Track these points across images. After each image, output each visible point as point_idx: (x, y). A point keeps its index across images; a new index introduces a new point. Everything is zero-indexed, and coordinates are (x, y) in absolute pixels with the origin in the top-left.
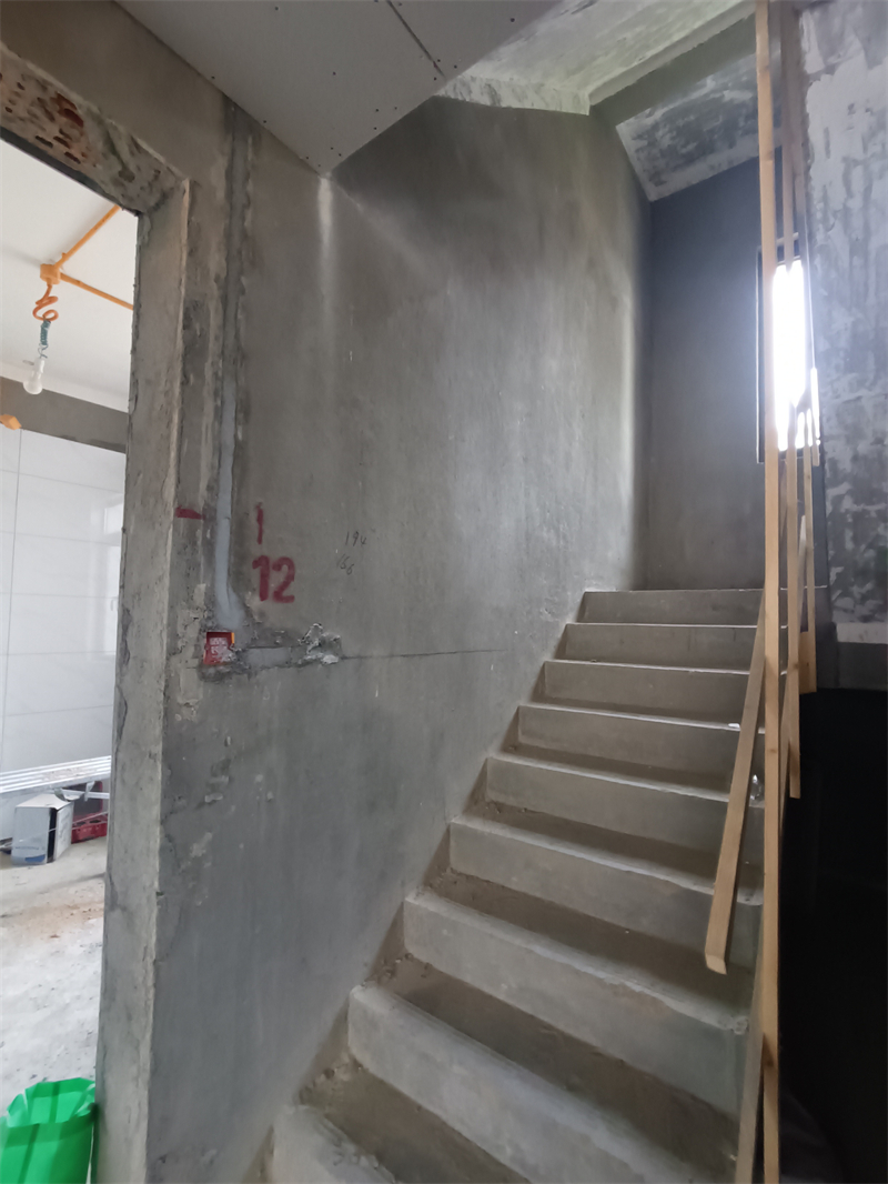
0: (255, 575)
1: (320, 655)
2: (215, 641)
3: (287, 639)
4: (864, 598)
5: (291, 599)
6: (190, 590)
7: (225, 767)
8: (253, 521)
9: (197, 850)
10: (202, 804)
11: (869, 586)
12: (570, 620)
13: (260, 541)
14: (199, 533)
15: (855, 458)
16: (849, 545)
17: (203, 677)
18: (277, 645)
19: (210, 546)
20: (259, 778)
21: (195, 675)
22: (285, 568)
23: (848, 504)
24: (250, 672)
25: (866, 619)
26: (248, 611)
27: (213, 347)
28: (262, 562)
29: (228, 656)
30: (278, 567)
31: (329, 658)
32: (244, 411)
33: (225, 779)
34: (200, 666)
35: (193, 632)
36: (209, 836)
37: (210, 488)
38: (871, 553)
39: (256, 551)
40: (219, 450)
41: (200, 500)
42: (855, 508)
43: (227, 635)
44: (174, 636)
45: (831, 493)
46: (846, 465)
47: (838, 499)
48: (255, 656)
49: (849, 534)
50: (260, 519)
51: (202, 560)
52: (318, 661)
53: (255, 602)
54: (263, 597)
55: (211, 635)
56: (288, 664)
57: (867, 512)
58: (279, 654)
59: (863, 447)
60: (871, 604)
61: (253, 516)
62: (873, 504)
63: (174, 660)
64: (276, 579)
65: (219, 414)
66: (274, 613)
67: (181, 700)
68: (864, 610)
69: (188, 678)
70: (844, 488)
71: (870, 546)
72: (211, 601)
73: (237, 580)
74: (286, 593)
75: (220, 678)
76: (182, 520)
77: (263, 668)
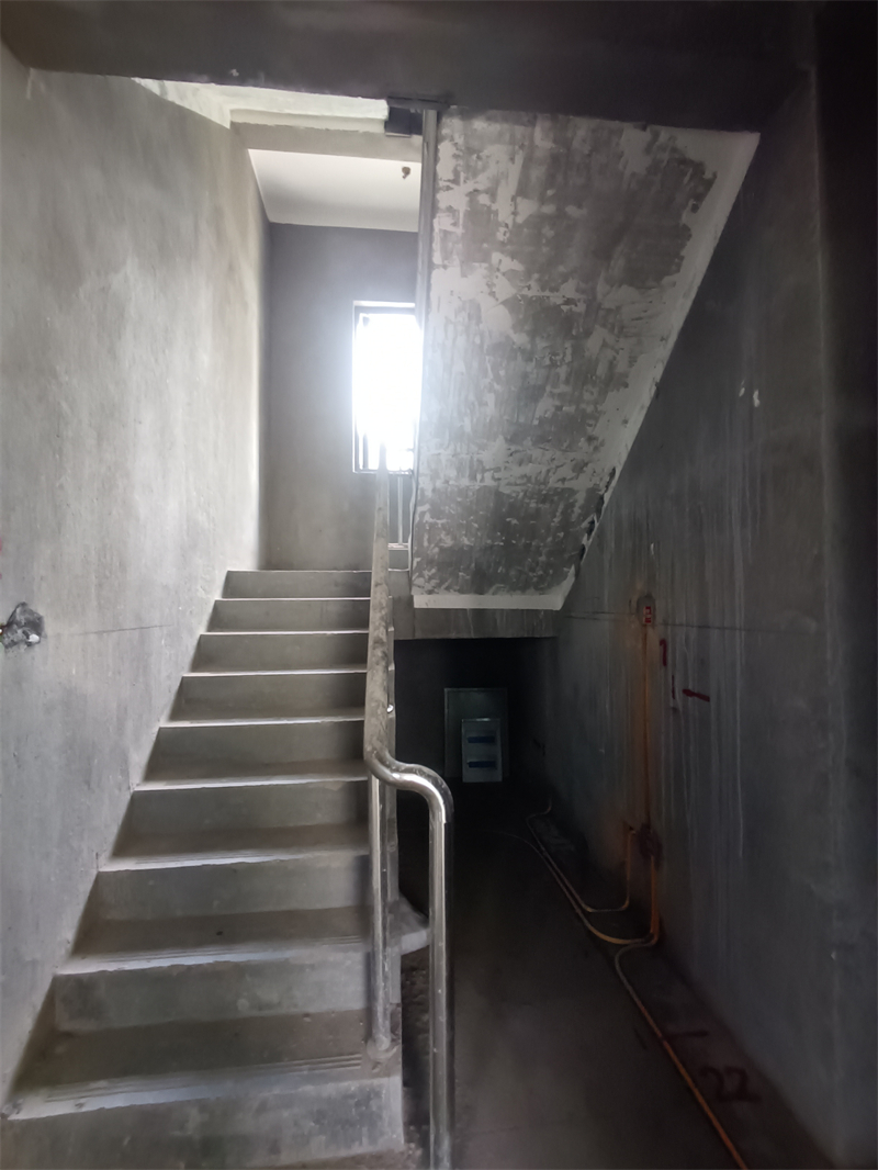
4: (430, 578)
11: (434, 571)
12: (217, 596)
15: (434, 490)
16: (426, 544)
23: (427, 518)
25: (430, 592)
38: (437, 550)
42: (431, 520)
45: (420, 509)
46: (429, 494)
47: (423, 514)
49: (426, 537)
57: (437, 524)
59: (439, 484)
60: (434, 582)
62: (439, 519)
68: (429, 586)
70: (426, 507)
71: (436, 545)
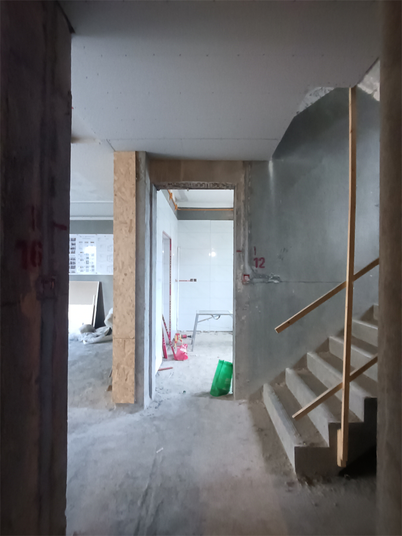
0: (254, 262)
1: (273, 280)
2: (246, 277)
3: (263, 276)
5: (264, 267)
6: (240, 266)
7: (248, 303)
8: (253, 250)
9: (243, 318)
10: (243, 309)
13: (255, 254)
14: (241, 255)
17: (243, 284)
18: (260, 278)
19: (244, 257)
20: (257, 307)
21: (241, 283)
22: (262, 260)
24: (253, 284)
26: (253, 270)
27: (242, 216)
28: (256, 259)
29: (248, 280)
30: (260, 260)
31: (276, 281)
32: (250, 227)
33: (248, 305)
34: (242, 282)
35: (241, 275)
36: (245, 316)
37: (243, 245)
39: (254, 257)
40: (245, 237)
41: (241, 248)
43: (248, 275)
44: (237, 276)
48: (255, 280)
50: (255, 250)
51: (242, 261)
52: (272, 282)
53: (255, 268)
54: (257, 267)
55: (245, 275)
56: (264, 282)
58: (261, 280)
61: (253, 249)
63: (237, 280)
64: (260, 263)
65: (244, 230)
66: (260, 271)
67: (239, 288)
69: (240, 284)
72: (244, 268)
73: (250, 264)
74: (263, 266)
75: (246, 284)
76: (238, 253)
77: (257, 283)
